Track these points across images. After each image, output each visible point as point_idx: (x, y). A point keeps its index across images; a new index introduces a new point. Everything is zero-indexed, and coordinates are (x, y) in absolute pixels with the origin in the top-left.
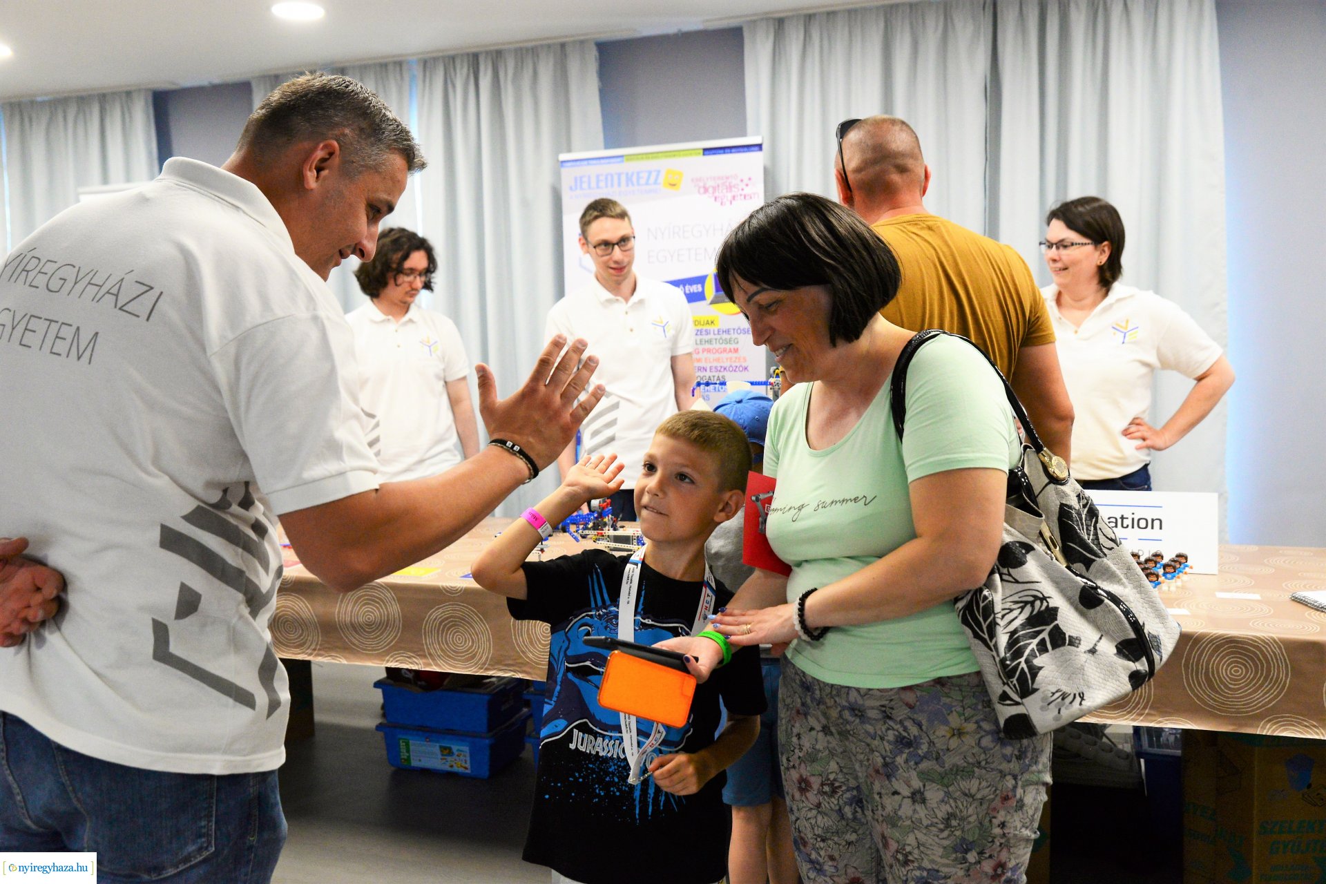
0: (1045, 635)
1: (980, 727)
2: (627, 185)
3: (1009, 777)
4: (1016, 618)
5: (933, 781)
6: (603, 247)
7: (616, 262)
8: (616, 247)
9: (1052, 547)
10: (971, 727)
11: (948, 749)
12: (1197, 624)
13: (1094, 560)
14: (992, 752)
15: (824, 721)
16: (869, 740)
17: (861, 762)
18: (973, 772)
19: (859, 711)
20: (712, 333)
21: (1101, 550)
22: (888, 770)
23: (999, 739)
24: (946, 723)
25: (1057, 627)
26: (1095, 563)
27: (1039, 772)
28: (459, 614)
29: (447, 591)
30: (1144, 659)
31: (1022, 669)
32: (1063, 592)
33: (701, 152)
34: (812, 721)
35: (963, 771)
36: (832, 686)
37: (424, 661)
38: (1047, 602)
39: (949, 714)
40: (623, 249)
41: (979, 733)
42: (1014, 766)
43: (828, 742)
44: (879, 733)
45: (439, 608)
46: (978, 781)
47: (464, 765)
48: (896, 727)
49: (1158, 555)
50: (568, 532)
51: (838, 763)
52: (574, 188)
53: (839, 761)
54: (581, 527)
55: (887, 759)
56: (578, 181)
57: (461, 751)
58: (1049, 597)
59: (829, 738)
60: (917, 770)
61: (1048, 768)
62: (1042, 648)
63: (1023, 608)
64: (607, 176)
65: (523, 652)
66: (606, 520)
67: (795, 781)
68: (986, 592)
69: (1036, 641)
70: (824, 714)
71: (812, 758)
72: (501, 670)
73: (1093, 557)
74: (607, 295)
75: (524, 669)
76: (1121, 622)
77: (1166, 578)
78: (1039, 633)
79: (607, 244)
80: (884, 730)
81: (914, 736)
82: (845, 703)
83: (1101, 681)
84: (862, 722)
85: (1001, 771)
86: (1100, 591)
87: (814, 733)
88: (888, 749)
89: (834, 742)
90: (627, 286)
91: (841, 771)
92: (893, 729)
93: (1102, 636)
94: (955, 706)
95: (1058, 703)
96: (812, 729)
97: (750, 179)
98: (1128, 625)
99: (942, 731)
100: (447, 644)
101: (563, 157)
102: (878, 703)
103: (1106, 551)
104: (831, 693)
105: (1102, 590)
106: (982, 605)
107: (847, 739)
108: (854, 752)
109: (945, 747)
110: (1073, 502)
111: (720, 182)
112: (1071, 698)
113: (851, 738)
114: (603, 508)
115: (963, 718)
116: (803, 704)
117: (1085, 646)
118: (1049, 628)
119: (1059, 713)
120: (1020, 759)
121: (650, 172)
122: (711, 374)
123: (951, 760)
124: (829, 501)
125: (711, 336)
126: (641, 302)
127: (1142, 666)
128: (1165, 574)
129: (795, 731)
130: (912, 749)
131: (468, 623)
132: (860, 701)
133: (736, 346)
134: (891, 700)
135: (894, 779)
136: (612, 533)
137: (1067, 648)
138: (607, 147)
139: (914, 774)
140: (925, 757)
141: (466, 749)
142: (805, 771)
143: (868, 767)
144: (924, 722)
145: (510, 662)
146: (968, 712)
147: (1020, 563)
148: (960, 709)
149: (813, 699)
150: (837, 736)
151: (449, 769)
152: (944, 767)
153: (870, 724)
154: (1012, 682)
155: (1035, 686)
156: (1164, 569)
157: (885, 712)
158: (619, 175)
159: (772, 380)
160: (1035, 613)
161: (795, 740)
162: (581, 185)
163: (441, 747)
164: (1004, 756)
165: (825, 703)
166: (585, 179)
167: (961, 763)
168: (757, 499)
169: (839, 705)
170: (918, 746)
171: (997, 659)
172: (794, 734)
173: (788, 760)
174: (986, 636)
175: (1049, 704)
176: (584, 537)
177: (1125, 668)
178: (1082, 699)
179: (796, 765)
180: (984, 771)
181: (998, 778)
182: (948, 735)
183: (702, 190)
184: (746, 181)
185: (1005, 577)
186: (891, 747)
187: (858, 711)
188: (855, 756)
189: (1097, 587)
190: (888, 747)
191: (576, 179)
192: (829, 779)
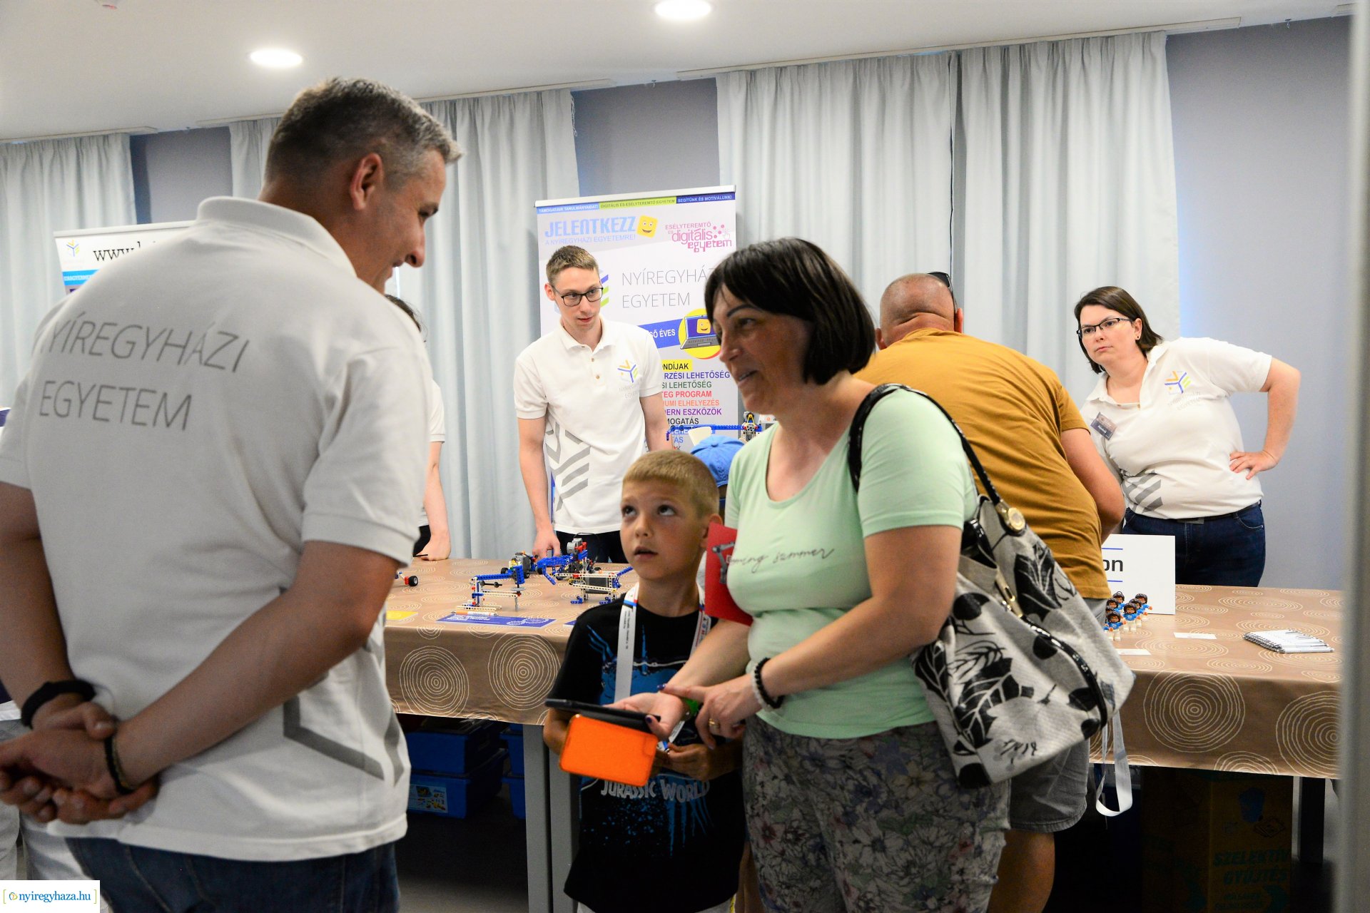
0: (998, 686)
1: (937, 776)
2: (602, 232)
3: (967, 825)
4: (970, 669)
5: (893, 829)
6: (571, 297)
7: (583, 313)
8: (584, 297)
9: (1007, 597)
10: (929, 776)
11: (907, 798)
12: (1158, 663)
13: (1048, 611)
14: (949, 800)
15: (786, 771)
16: (829, 790)
17: (822, 811)
18: (931, 820)
19: (820, 761)
20: (685, 376)
21: (1055, 599)
22: (849, 819)
23: (957, 787)
24: (904, 772)
25: (1010, 678)
26: (1049, 614)
27: (997, 818)
28: (435, 657)
29: (424, 635)
30: (1096, 708)
31: (976, 719)
32: (1017, 642)
33: (675, 199)
34: (775, 770)
35: (921, 819)
36: (793, 737)
37: (402, 704)
38: (1001, 653)
39: (907, 764)
40: (589, 299)
41: (936, 782)
42: (971, 813)
43: (790, 790)
44: (839, 782)
45: (416, 652)
46: (936, 830)
47: (442, 805)
48: (855, 777)
49: (1119, 596)
50: (544, 573)
51: (801, 811)
52: (549, 235)
53: (802, 808)
54: (557, 569)
55: (848, 808)
56: (554, 227)
57: (438, 791)
58: (1003, 649)
59: (792, 787)
60: (877, 818)
61: (1006, 814)
62: (996, 698)
63: (977, 659)
64: (582, 222)
65: (500, 695)
66: (582, 562)
67: (761, 830)
68: (939, 644)
69: (990, 692)
70: (786, 763)
71: (775, 806)
72: (477, 713)
73: (1048, 608)
74: (573, 343)
75: (501, 712)
76: (1073, 672)
77: (1127, 619)
78: (992, 684)
79: (575, 294)
80: (844, 779)
81: (874, 786)
82: (805, 753)
83: (1053, 730)
84: (823, 772)
85: (959, 819)
86: (1053, 641)
87: (776, 781)
88: (848, 798)
89: (796, 791)
90: (592, 333)
91: (804, 819)
92: (853, 779)
93: (1055, 686)
94: (913, 755)
95: (1011, 753)
96: (775, 777)
97: (723, 226)
98: (1080, 675)
99: (901, 779)
100: (424, 687)
101: (538, 203)
102: (837, 753)
103: (1061, 601)
104: (792, 743)
105: (1056, 639)
106: (934, 656)
107: (809, 788)
108: (816, 801)
109: (903, 796)
110: (1029, 553)
111: (694, 229)
112: (1023, 749)
113: (812, 788)
114: (579, 551)
115: (921, 766)
116: (766, 753)
117: (1037, 696)
118: (1002, 679)
119: (1012, 762)
120: (978, 807)
121: (625, 219)
122: (685, 417)
123: (911, 809)
124: (787, 553)
125: (685, 380)
126: (607, 348)
127: (1094, 715)
128: (1126, 615)
129: (759, 779)
130: (871, 798)
131: (445, 666)
132: (820, 751)
133: (709, 389)
134: (851, 750)
135: (854, 828)
136: (588, 575)
137: (1020, 699)
138: (582, 194)
139: (873, 823)
140: (886, 805)
141: (444, 789)
142: (769, 818)
143: (829, 816)
144: (883, 772)
145: (488, 705)
146: (926, 761)
147: (974, 614)
148: (918, 759)
149: (774, 748)
150: (798, 785)
151: (426, 809)
152: (903, 816)
153: (829, 773)
154: (966, 732)
155: (989, 736)
156: (1125, 610)
157: (844, 762)
158: (594, 221)
159: (745, 425)
160: (989, 663)
161: (758, 788)
162: (557, 232)
163: (417, 787)
164: (962, 804)
165: (786, 753)
166: (561, 225)
167: (920, 811)
168: (719, 550)
169: (800, 755)
170: (877, 796)
171: (952, 710)
172: (758, 783)
173: (752, 808)
174: (940, 687)
175: (1002, 754)
176: (559, 579)
177: (1078, 717)
178: (1035, 749)
179: (761, 813)
180: (942, 820)
181: (956, 827)
182: (907, 784)
183: (676, 237)
184: (719, 228)
185: (960, 629)
186: (851, 796)
187: (818, 761)
188: (816, 805)
189: (1051, 637)
190: (848, 796)
191: (552, 224)
192: (792, 827)
